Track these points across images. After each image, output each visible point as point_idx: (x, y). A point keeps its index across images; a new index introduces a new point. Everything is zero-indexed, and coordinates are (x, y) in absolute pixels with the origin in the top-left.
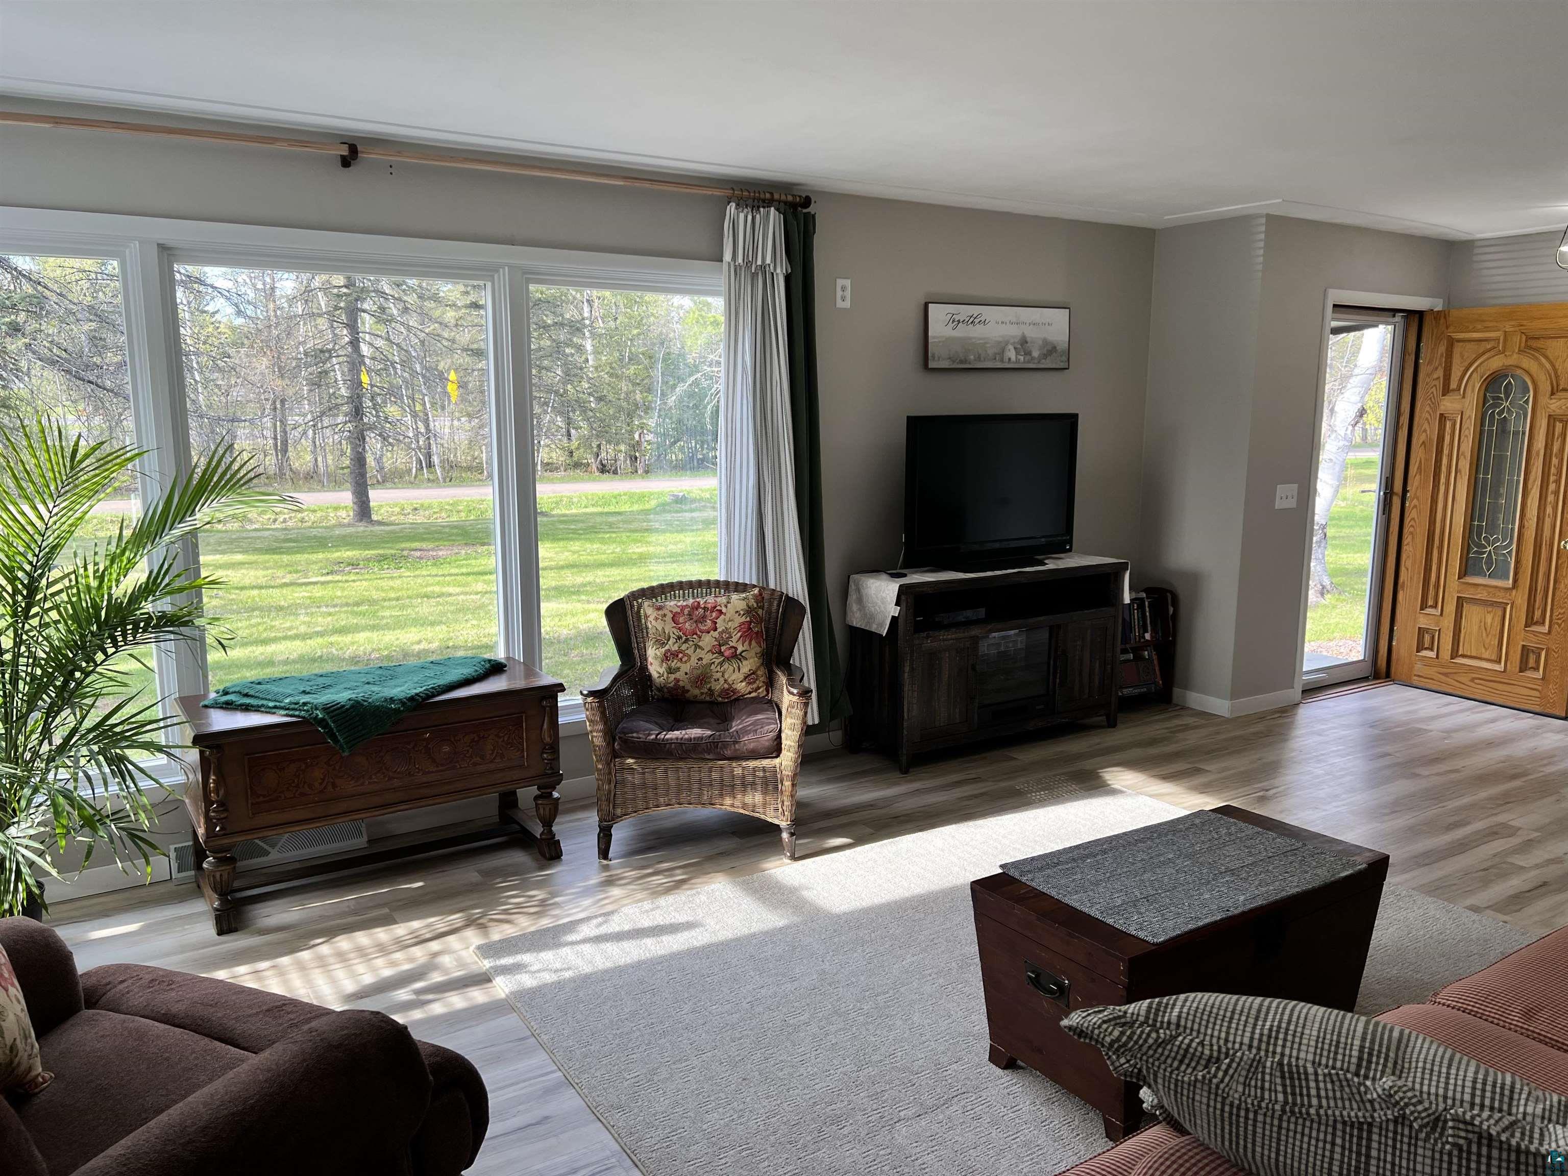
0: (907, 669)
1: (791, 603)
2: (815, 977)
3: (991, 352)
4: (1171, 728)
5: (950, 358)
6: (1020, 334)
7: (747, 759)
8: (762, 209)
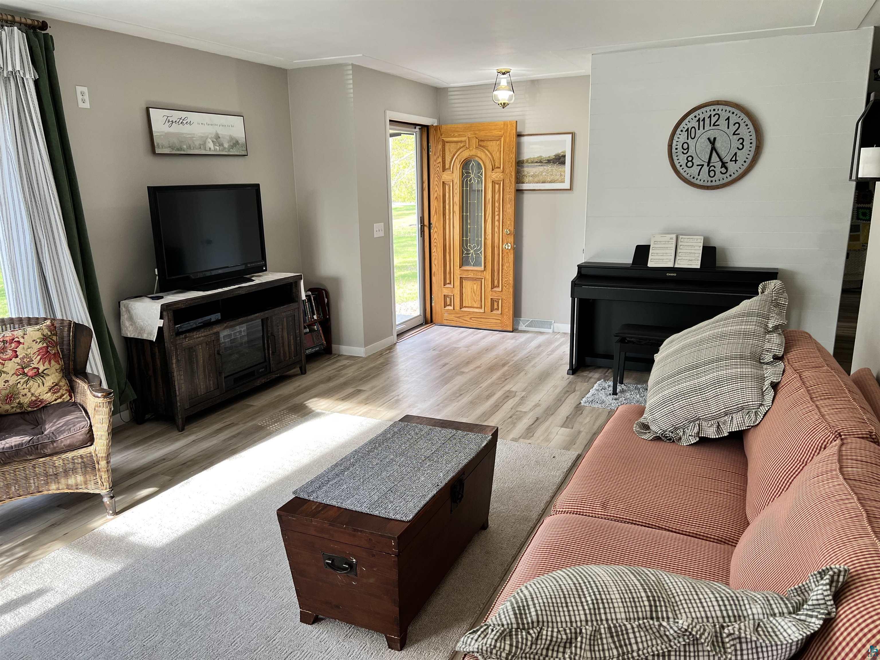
0: (174, 361)
1: (78, 327)
2: (158, 602)
3: (197, 143)
4: (336, 368)
5: (170, 147)
6: (214, 132)
7: (65, 452)
8: (6, 28)
